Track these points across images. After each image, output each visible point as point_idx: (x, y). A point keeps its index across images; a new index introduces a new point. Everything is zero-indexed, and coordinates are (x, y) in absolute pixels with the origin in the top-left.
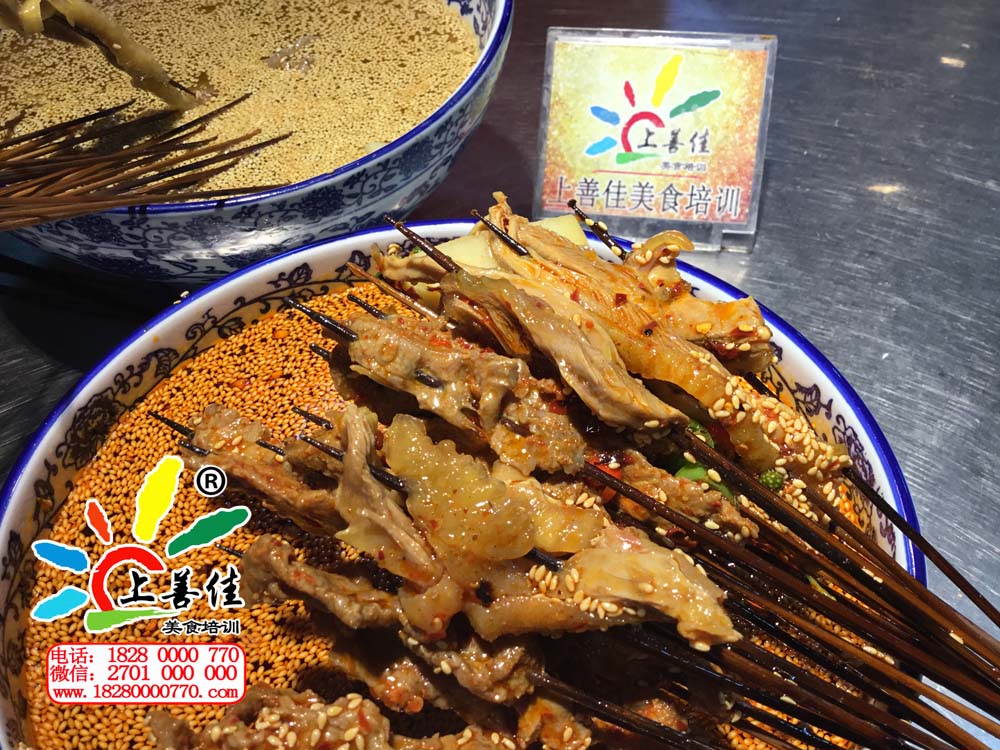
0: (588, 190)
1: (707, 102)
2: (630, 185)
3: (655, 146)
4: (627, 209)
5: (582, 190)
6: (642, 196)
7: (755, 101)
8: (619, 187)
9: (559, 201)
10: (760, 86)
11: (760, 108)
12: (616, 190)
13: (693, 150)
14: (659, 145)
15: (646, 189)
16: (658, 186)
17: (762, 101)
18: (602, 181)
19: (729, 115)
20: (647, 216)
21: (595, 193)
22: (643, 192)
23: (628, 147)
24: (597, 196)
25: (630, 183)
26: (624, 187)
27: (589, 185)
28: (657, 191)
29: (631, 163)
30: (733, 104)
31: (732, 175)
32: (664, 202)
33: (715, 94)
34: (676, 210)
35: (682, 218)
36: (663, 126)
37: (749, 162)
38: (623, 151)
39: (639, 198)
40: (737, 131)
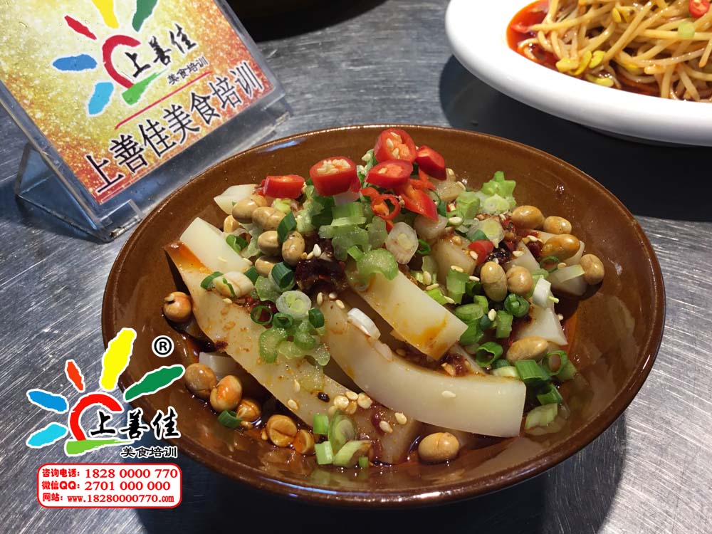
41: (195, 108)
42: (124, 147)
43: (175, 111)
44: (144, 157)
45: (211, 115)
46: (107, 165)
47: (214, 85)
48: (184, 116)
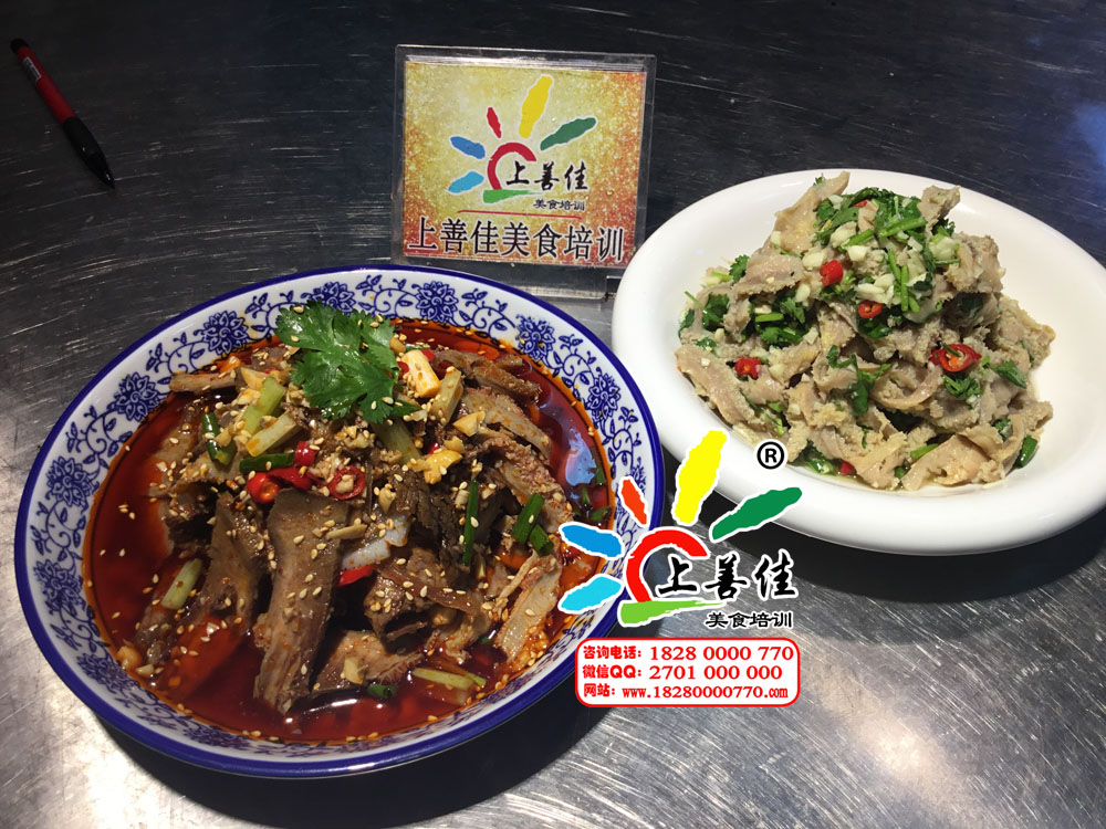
0: (454, 233)
1: (582, 132)
2: (501, 227)
3: (526, 182)
4: (500, 253)
5: (447, 233)
6: (516, 239)
7: (635, 130)
8: (489, 229)
9: (422, 246)
10: (637, 113)
11: (640, 138)
12: (486, 232)
13: (569, 187)
14: (531, 182)
15: (519, 231)
16: (532, 226)
17: (641, 130)
18: (470, 223)
19: (606, 146)
20: (522, 261)
21: (462, 237)
22: (516, 233)
23: (495, 183)
24: (465, 239)
25: (501, 224)
26: (495, 228)
27: (455, 229)
28: (532, 232)
29: (501, 202)
30: (610, 133)
31: (612, 213)
32: (541, 245)
33: (590, 123)
34: (555, 255)
35: (561, 263)
36: (533, 159)
37: (630, 200)
38: (491, 188)
39: (513, 241)
40: (615, 164)
41: (538, 238)
42: (454, 228)
43: (519, 228)
44: (463, 246)
45: (548, 250)
46: (431, 232)
47: (574, 230)
48: (524, 237)
